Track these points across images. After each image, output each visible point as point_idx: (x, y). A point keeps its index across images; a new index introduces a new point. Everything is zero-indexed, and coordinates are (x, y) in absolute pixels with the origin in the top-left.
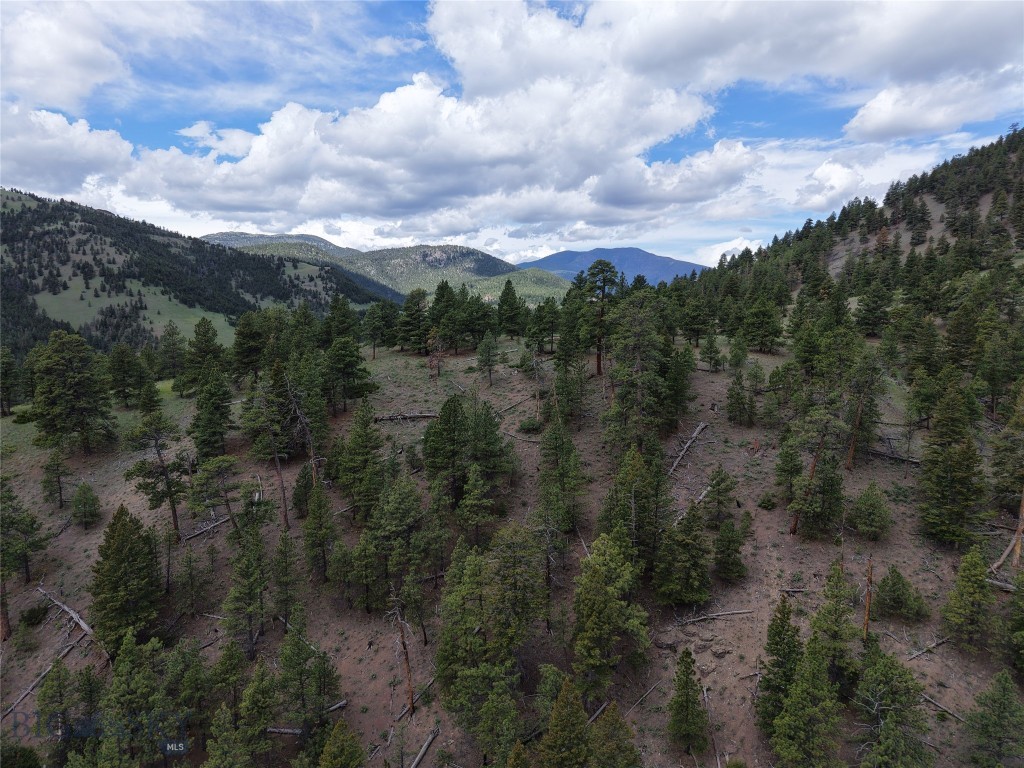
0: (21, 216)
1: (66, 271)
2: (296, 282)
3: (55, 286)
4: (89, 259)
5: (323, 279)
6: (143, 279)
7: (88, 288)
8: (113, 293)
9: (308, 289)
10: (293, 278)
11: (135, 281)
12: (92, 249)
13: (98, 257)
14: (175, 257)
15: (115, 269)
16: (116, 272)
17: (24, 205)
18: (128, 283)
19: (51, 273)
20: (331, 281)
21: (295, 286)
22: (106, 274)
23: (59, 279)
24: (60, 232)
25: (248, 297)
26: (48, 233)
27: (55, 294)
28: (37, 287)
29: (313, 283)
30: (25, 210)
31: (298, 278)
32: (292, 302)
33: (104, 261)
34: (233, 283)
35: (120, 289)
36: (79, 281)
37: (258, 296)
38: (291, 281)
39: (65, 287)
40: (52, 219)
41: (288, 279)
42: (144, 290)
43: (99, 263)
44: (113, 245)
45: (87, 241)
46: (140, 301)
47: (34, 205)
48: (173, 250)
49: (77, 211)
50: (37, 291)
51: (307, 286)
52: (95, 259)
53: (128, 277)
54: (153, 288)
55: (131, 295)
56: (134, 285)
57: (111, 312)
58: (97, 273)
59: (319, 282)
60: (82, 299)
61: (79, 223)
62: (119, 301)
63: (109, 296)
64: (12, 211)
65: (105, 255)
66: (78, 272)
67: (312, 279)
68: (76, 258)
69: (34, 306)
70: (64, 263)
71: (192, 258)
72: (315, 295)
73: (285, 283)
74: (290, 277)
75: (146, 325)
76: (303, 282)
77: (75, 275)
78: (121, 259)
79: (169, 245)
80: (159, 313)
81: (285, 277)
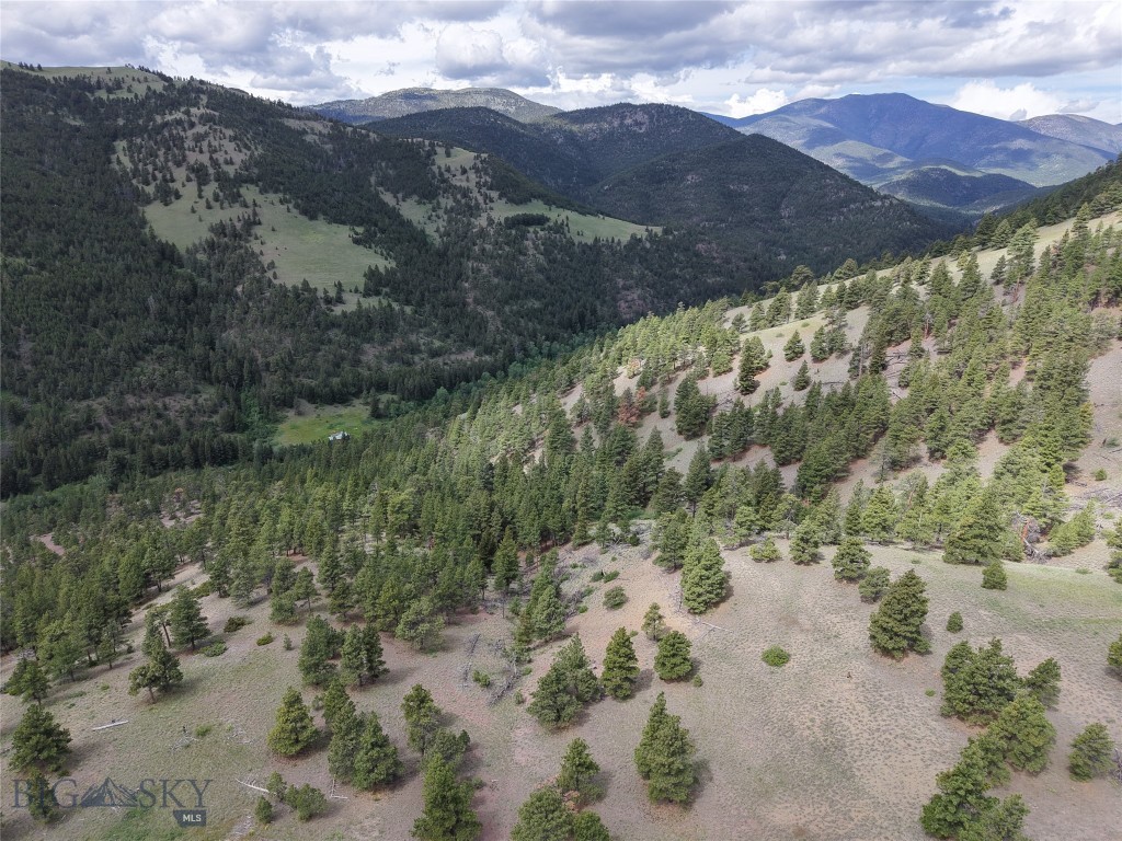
0: (142, 104)
1: (180, 174)
2: (447, 175)
3: (167, 195)
4: (204, 159)
5: (477, 170)
6: (260, 184)
7: (200, 197)
8: (226, 205)
9: (458, 184)
10: (443, 170)
11: (252, 187)
12: (210, 145)
13: (214, 156)
14: (309, 147)
15: (231, 171)
16: (232, 176)
17: (149, 88)
18: (243, 191)
19: (164, 176)
20: (486, 174)
21: (444, 181)
22: (221, 178)
23: (171, 185)
24: (179, 122)
25: (388, 198)
26: (166, 124)
27: (166, 205)
28: (148, 195)
29: (464, 177)
30: (151, 93)
31: (448, 170)
32: (438, 203)
33: (221, 160)
34: (373, 180)
35: (235, 198)
36: (192, 187)
37: (400, 195)
38: (441, 174)
39: (178, 196)
40: (174, 105)
41: (437, 171)
42: (260, 199)
43: (215, 163)
44: (233, 139)
45: (207, 134)
46: (255, 214)
47: (159, 87)
48: (309, 138)
49: (203, 92)
50: (148, 201)
51: (459, 181)
52: (211, 158)
53: (246, 182)
54: (272, 196)
55: (246, 206)
56: (250, 193)
57: (220, 230)
58: (212, 177)
59: (472, 176)
60: (193, 211)
61: (202, 111)
62: (231, 214)
63: (222, 208)
64: (136, 96)
65: (222, 153)
66: (192, 176)
67: (464, 171)
68: (192, 157)
69: (144, 222)
70: (178, 164)
71: (328, 147)
72: (466, 193)
73: (434, 177)
74: (439, 168)
75: (255, 247)
76: (454, 176)
77: (189, 180)
78: (239, 157)
79: (304, 132)
80: (273, 230)
81: (435, 168)
